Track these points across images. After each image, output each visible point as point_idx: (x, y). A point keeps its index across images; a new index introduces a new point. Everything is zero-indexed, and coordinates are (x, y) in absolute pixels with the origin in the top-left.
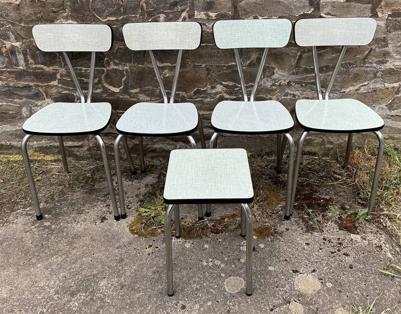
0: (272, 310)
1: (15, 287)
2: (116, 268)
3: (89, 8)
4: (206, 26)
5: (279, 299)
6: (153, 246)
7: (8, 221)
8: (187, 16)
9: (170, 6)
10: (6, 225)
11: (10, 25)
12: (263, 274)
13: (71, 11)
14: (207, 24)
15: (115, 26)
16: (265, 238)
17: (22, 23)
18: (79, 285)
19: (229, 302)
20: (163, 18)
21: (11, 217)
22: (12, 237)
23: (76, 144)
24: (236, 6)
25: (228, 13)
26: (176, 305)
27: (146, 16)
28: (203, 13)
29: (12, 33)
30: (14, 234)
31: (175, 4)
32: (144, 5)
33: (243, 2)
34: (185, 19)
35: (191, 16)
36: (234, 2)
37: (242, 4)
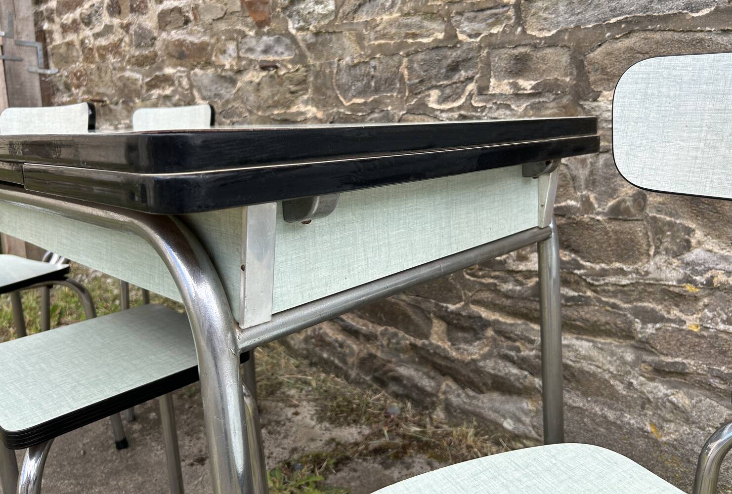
4: (512, 110)
8: (475, 92)
9: (447, 71)
13: (314, 91)
14: (513, 107)
15: (360, 114)
20: (435, 96)
24: (582, 61)
25: (562, 81)
27: (407, 94)
28: (506, 81)
31: (456, 67)
32: (406, 72)
33: (599, 49)
34: (471, 96)
35: (482, 90)
36: (575, 51)
37: (597, 54)
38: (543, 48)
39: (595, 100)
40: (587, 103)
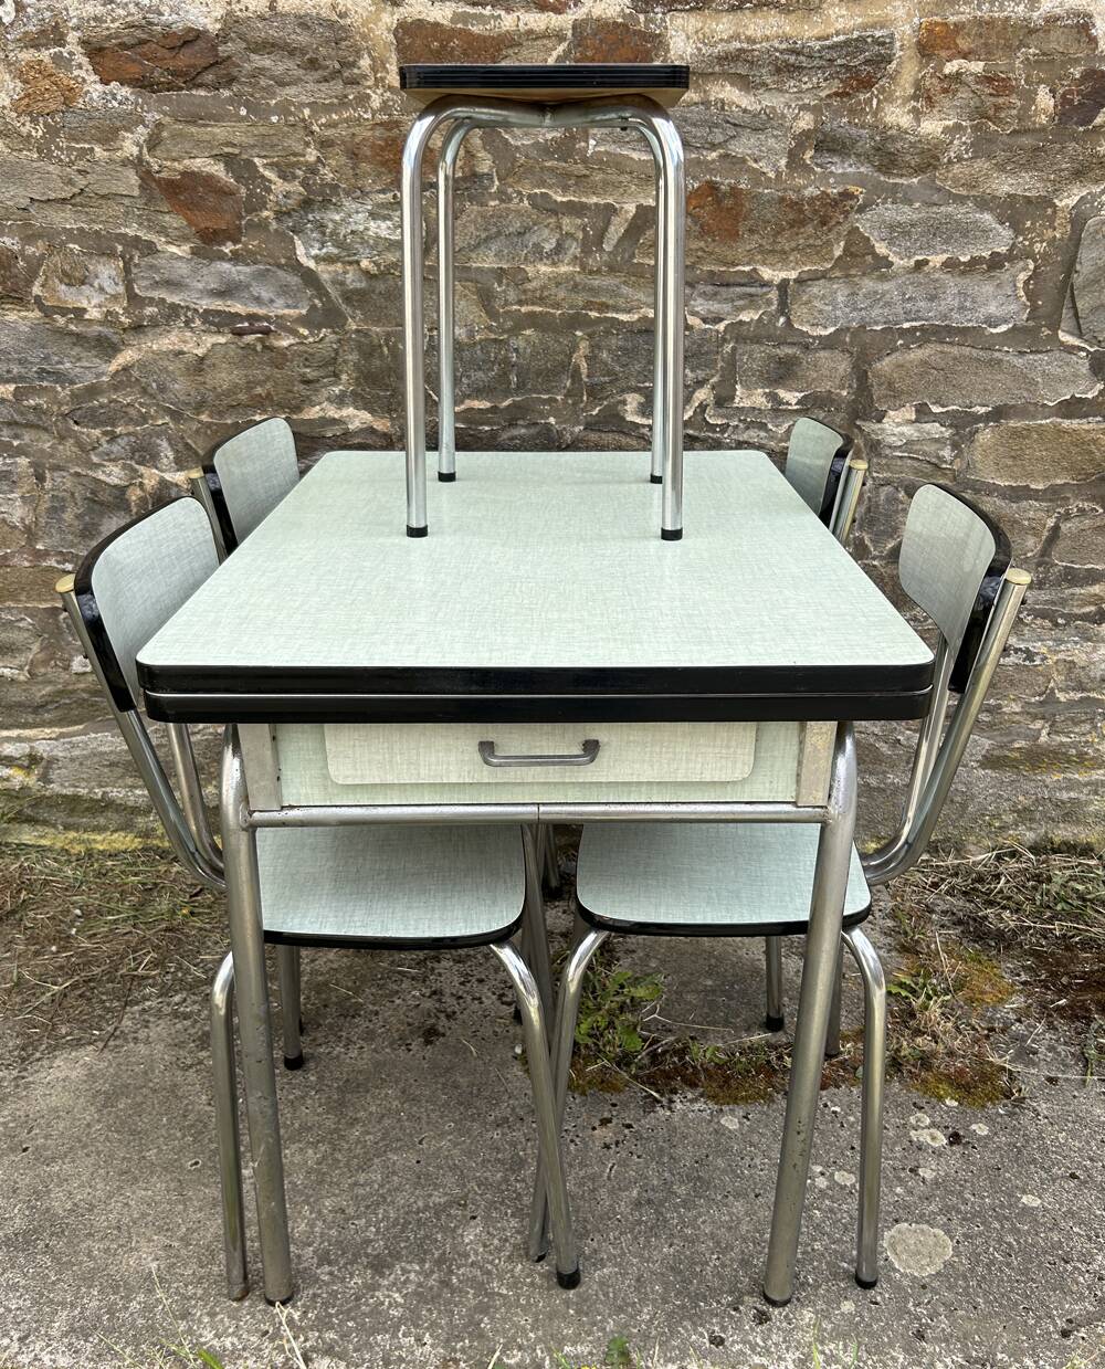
1: (182, 1239)
2: (504, 1187)
4: (769, 431)
6: (615, 1121)
7: (118, 1033)
8: (710, 401)
10: (117, 1046)
11: (167, 419)
12: (1005, 1218)
13: (357, 379)
14: (770, 426)
15: (487, 428)
16: (984, 1106)
17: (203, 413)
19: (914, 1305)
20: (635, 404)
21: (127, 1022)
24: (866, 372)
25: (837, 395)
26: (736, 1309)
27: (585, 398)
28: (760, 391)
29: (170, 444)
32: (584, 365)
33: (887, 359)
34: (702, 407)
35: (723, 400)
36: (858, 358)
37: (885, 365)
38: (816, 350)
39: (879, 421)
40: (867, 424)
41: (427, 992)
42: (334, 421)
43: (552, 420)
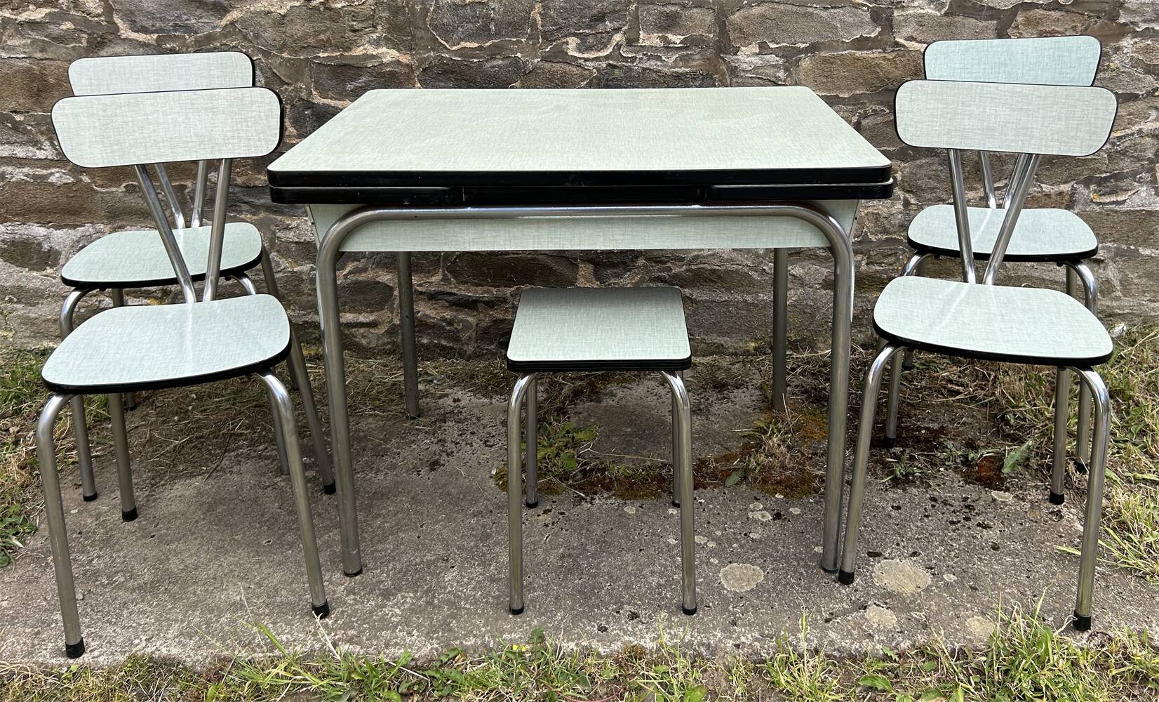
0: (827, 621)
1: (257, 583)
2: (475, 550)
3: (425, 24)
4: (663, 61)
5: (842, 601)
6: (553, 512)
7: (219, 468)
8: (623, 41)
9: (591, 21)
10: (218, 476)
11: (260, 56)
12: (802, 560)
13: (388, 29)
14: (663, 58)
15: (475, 60)
16: (801, 498)
17: (284, 52)
18: (398, 579)
19: (733, 607)
20: (574, 44)
21: (225, 462)
22: (233, 496)
23: (362, 318)
24: (725, 22)
25: (707, 37)
26: (618, 612)
27: (540, 40)
28: (655, 35)
29: (262, 72)
30: (237, 491)
31: (600, 18)
32: (539, 18)
33: (738, 13)
34: (618, 46)
35: (631, 42)
36: (718, 14)
37: (736, 17)
38: (691, 8)
39: (736, 54)
40: (728, 56)
41: (436, 441)
42: (373, 57)
43: (519, 55)
